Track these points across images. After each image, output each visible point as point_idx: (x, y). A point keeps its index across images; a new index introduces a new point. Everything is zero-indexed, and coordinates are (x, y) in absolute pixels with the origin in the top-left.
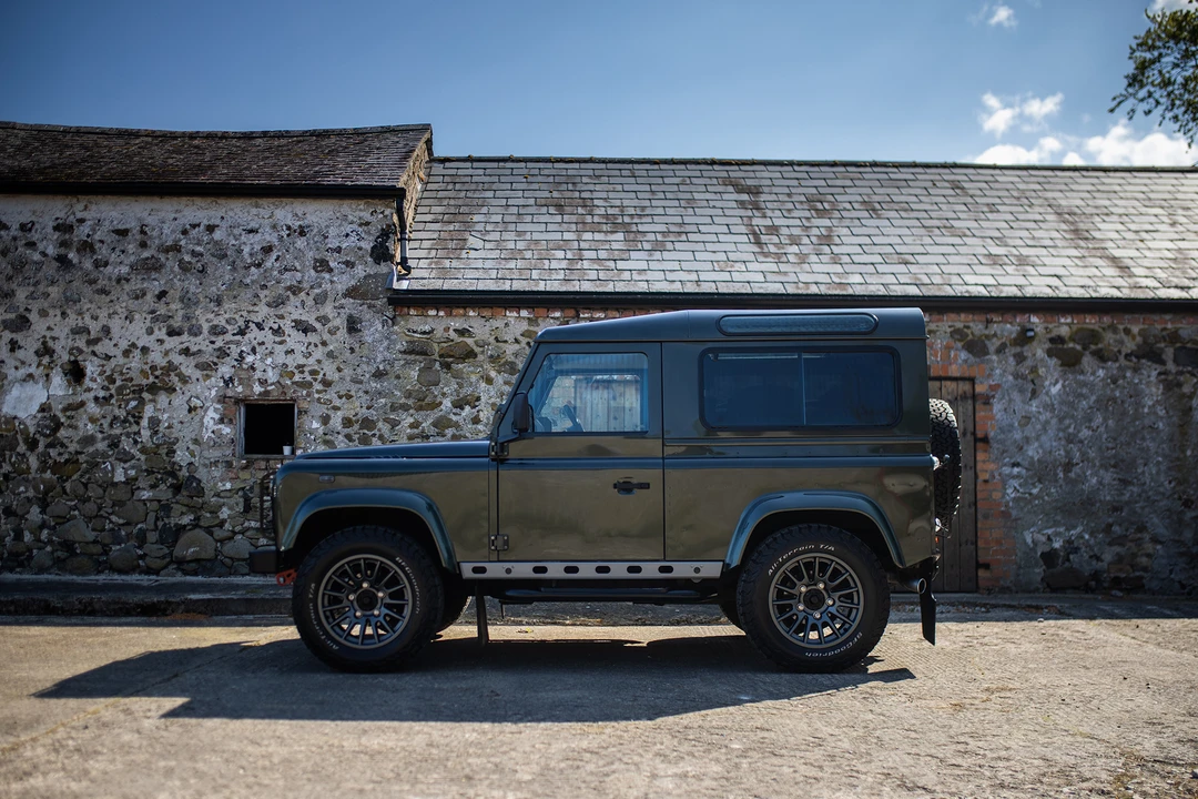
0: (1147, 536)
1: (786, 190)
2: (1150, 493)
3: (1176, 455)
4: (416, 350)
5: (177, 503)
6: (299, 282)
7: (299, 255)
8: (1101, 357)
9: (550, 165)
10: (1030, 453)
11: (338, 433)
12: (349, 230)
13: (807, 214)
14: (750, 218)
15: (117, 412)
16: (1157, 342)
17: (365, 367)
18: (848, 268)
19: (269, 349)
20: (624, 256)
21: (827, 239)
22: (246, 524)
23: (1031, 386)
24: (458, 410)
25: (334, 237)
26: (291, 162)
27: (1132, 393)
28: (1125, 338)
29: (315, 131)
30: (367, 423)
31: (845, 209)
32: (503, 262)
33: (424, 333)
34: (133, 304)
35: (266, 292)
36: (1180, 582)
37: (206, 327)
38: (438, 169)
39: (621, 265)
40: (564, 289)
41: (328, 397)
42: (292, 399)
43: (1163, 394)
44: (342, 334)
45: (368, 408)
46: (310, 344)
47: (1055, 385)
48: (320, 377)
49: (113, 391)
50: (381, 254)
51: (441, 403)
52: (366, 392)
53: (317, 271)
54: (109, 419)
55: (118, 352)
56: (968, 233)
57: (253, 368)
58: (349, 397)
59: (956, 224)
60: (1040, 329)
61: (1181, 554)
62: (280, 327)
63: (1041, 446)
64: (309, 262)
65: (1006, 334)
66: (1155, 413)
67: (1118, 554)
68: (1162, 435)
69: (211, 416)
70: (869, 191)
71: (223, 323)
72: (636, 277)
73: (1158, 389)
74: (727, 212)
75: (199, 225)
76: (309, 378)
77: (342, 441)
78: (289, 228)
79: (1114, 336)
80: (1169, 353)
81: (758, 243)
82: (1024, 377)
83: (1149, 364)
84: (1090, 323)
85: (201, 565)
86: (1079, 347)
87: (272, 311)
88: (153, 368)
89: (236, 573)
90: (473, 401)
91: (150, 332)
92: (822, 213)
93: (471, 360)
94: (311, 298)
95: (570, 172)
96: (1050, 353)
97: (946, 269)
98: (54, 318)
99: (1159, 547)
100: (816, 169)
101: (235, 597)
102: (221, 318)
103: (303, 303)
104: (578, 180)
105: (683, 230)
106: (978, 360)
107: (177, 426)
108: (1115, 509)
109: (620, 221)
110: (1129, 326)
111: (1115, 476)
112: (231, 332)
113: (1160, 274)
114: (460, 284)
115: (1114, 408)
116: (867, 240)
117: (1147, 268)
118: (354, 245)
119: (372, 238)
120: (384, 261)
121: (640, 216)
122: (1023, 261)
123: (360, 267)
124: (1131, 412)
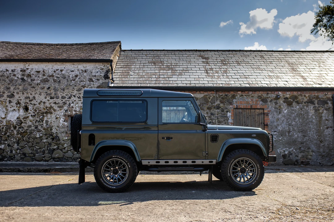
0: (310, 150)
1: (216, 58)
2: (311, 139)
3: (318, 129)
5: (53, 143)
6: (85, 85)
7: (85, 77)
8: (298, 103)
9: (153, 52)
10: (279, 128)
12: (98, 70)
13: (221, 65)
14: (205, 66)
15: (37, 119)
16: (312, 99)
18: (231, 79)
19: (77, 102)
20: (172, 77)
21: (226, 72)
22: (71, 148)
23: (279, 111)
25: (94, 73)
26: (83, 52)
27: (306, 112)
28: (304, 98)
29: (90, 43)
31: (231, 63)
32: (139, 79)
34: (41, 91)
35: (76, 87)
36: (319, 162)
37: (60, 97)
38: (122, 53)
39: (170, 79)
40: (154, 86)
43: (314, 112)
47: (285, 110)
49: (36, 114)
50: (106, 77)
53: (89, 82)
54: (35, 121)
55: (37, 103)
56: (264, 69)
57: (73, 107)
59: (261, 67)
60: (281, 96)
61: (320, 155)
62: (80, 96)
63: (282, 127)
64: (87, 79)
65: (272, 97)
66: (312, 118)
67: (302, 155)
68: (314, 123)
69: (62, 120)
70: (238, 58)
71: (65, 95)
72: (174, 82)
74: (199, 64)
75: (58, 70)
78: (82, 70)
79: (301, 97)
80: (316, 101)
81: (207, 73)
82: (277, 108)
83: (311, 104)
84: (295, 94)
85: (59, 159)
86: (292, 100)
87: (78, 92)
88: (47, 107)
89: (68, 161)
91: (46, 98)
92: (225, 64)
95: (158, 54)
96: (284, 102)
97: (257, 80)
98: (21, 94)
99: (314, 153)
100: (224, 52)
101: (68, 167)
102: (64, 94)
104: (160, 56)
105: (187, 69)
106: (265, 104)
107: (53, 122)
108: (302, 143)
109: (170, 67)
110: (305, 95)
111: (302, 134)
112: (67, 98)
113: (314, 80)
114: (127, 85)
115: (301, 116)
116: (236, 72)
117: (311, 79)
118: (99, 75)
119: (104, 73)
120: (107, 79)
121: (176, 66)
122: (278, 77)
123: (101, 80)
124: (306, 117)
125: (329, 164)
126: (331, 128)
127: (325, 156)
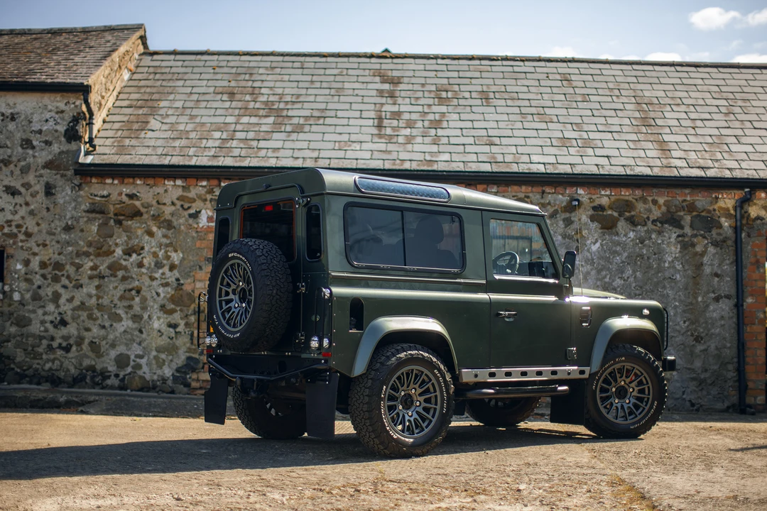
1: (423, 81)
3: (690, 300)
4: (97, 210)
6: (10, 157)
7: (10, 136)
8: (633, 222)
11: (36, 273)
12: (48, 115)
13: (431, 101)
14: (382, 104)
16: (677, 212)
17: (57, 222)
18: (442, 148)
20: (267, 137)
21: (436, 124)
23: (575, 244)
24: (127, 257)
25: (37, 122)
26: (17, 60)
27: (656, 251)
28: (653, 208)
29: (51, 29)
30: (58, 266)
31: (464, 98)
32: (171, 141)
33: (103, 197)
36: (690, 401)
38: (147, 60)
39: (262, 144)
40: (210, 164)
41: (28, 245)
42: (2, 247)
43: (680, 252)
44: (41, 197)
45: (59, 254)
46: (16, 204)
47: (594, 244)
48: (23, 230)
51: (114, 251)
52: (58, 242)
53: (23, 148)
58: (45, 245)
59: (549, 111)
60: (585, 199)
61: (693, 379)
64: (18, 142)
65: (558, 203)
66: (674, 267)
68: (679, 284)
70: (490, 82)
72: (270, 154)
73: (677, 248)
74: (366, 100)
76: (15, 230)
77: (39, 280)
79: (645, 206)
81: (380, 126)
82: (570, 237)
83: (671, 228)
84: (625, 195)
86: (616, 214)
90: (139, 250)
92: (442, 101)
93: (138, 218)
94: (18, 169)
95: (252, 64)
96: (592, 218)
100: (456, 62)
103: (12, 173)
104: (255, 71)
105: (323, 115)
109: (275, 107)
110: (656, 198)
113: (693, 155)
114: (131, 158)
115: (641, 262)
116: (469, 124)
117: (684, 150)
118: (51, 128)
119: (65, 123)
120: (75, 141)
121: (293, 102)
122: (588, 143)
123: (56, 145)
124: (655, 266)
125: (719, 406)
126: (727, 300)
127: (709, 381)
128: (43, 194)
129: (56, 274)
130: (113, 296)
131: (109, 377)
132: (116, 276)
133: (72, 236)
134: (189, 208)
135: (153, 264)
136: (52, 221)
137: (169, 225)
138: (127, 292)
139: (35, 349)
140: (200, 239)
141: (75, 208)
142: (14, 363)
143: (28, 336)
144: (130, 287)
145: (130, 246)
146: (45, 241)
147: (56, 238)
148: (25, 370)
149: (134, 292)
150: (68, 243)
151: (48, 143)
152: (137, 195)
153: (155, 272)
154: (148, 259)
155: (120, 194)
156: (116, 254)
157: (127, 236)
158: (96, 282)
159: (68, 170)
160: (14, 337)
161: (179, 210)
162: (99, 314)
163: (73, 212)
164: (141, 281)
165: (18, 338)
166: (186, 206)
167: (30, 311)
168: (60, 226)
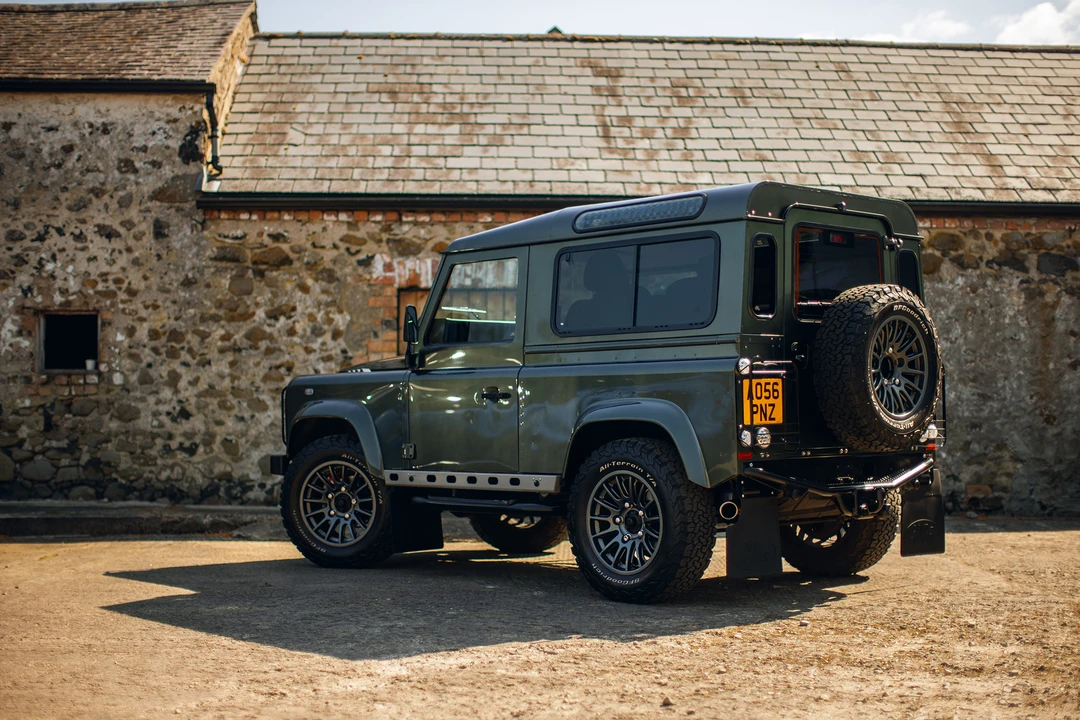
0: (1006, 455)
1: (650, 73)
2: (1011, 409)
3: (1038, 368)
4: (228, 257)
6: (103, 184)
7: (102, 154)
8: (961, 264)
9: (389, 43)
11: (145, 346)
12: (155, 126)
13: (668, 102)
14: (603, 106)
16: (1019, 249)
17: (173, 275)
18: (698, 166)
19: (71, 255)
20: (456, 153)
21: (683, 133)
22: (47, 444)
24: (272, 321)
25: (140, 136)
26: (95, 48)
27: (992, 302)
28: (987, 243)
29: (124, 4)
30: (176, 335)
31: (712, 97)
32: (324, 160)
33: (236, 238)
35: (67, 195)
36: (1040, 503)
37: (3, 233)
38: (262, 47)
39: (452, 162)
40: (385, 190)
41: (133, 307)
42: (94, 310)
43: (1025, 303)
44: (149, 239)
45: (177, 319)
46: (113, 250)
48: (125, 286)
51: (254, 314)
52: (174, 302)
53: (121, 172)
56: (840, 125)
57: (53, 276)
58: (156, 307)
59: (829, 114)
61: (1043, 473)
62: (81, 233)
64: (113, 163)
66: (1017, 324)
67: (976, 473)
68: (1023, 347)
70: (742, 74)
71: (21, 228)
72: (466, 176)
73: (1020, 298)
76: (113, 287)
77: (149, 355)
78: (91, 125)
79: (976, 242)
80: (1032, 260)
81: (607, 137)
83: (1011, 271)
84: (950, 228)
86: (938, 254)
87: (74, 215)
89: (36, 496)
90: (289, 311)
92: (684, 101)
93: (286, 267)
94: (115, 200)
95: (411, 52)
99: (1019, 466)
100: (690, 47)
101: (35, 517)
102: (18, 223)
103: (106, 206)
104: (417, 61)
105: (526, 121)
108: (974, 426)
109: (458, 110)
110: (991, 231)
111: (974, 390)
112: (29, 238)
113: (1033, 173)
114: (275, 185)
115: (973, 318)
116: (727, 133)
117: (1021, 166)
118: (160, 143)
119: (180, 136)
120: (194, 160)
121: (481, 104)
122: (890, 158)
123: (167, 167)
124: (991, 323)
127: (1065, 476)
128: (152, 235)
129: (172, 347)
130: (254, 375)
131: (251, 488)
132: (257, 348)
133: (194, 293)
134: (358, 252)
135: (309, 331)
136: (166, 274)
137: (330, 276)
138: (273, 370)
139: (146, 451)
140: (374, 295)
141: (197, 255)
142: (117, 471)
143: (135, 434)
144: (278, 362)
145: (276, 305)
146: (156, 301)
147: (171, 296)
148: (132, 482)
149: (283, 370)
150: (189, 304)
151: (156, 164)
152: (283, 236)
153: (313, 342)
154: (302, 323)
155: (260, 234)
156: (256, 318)
157: (272, 292)
158: (230, 357)
159: (187, 201)
160: (116, 435)
161: (343, 255)
162: (234, 402)
163: (195, 260)
164: (292, 354)
165: (122, 437)
166: (354, 249)
167: (136, 399)
168: (177, 280)
